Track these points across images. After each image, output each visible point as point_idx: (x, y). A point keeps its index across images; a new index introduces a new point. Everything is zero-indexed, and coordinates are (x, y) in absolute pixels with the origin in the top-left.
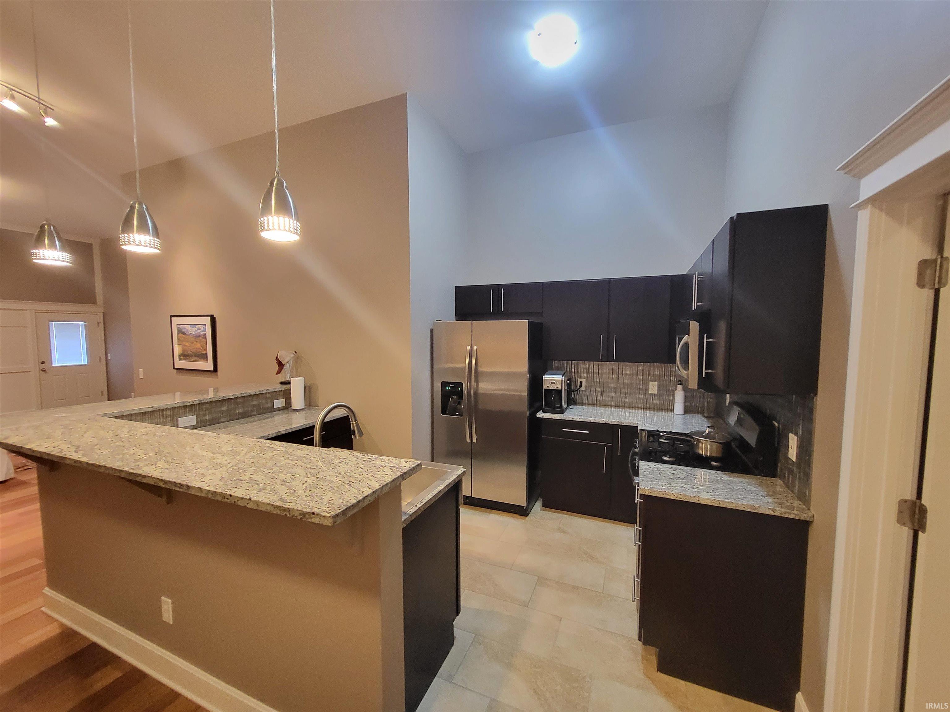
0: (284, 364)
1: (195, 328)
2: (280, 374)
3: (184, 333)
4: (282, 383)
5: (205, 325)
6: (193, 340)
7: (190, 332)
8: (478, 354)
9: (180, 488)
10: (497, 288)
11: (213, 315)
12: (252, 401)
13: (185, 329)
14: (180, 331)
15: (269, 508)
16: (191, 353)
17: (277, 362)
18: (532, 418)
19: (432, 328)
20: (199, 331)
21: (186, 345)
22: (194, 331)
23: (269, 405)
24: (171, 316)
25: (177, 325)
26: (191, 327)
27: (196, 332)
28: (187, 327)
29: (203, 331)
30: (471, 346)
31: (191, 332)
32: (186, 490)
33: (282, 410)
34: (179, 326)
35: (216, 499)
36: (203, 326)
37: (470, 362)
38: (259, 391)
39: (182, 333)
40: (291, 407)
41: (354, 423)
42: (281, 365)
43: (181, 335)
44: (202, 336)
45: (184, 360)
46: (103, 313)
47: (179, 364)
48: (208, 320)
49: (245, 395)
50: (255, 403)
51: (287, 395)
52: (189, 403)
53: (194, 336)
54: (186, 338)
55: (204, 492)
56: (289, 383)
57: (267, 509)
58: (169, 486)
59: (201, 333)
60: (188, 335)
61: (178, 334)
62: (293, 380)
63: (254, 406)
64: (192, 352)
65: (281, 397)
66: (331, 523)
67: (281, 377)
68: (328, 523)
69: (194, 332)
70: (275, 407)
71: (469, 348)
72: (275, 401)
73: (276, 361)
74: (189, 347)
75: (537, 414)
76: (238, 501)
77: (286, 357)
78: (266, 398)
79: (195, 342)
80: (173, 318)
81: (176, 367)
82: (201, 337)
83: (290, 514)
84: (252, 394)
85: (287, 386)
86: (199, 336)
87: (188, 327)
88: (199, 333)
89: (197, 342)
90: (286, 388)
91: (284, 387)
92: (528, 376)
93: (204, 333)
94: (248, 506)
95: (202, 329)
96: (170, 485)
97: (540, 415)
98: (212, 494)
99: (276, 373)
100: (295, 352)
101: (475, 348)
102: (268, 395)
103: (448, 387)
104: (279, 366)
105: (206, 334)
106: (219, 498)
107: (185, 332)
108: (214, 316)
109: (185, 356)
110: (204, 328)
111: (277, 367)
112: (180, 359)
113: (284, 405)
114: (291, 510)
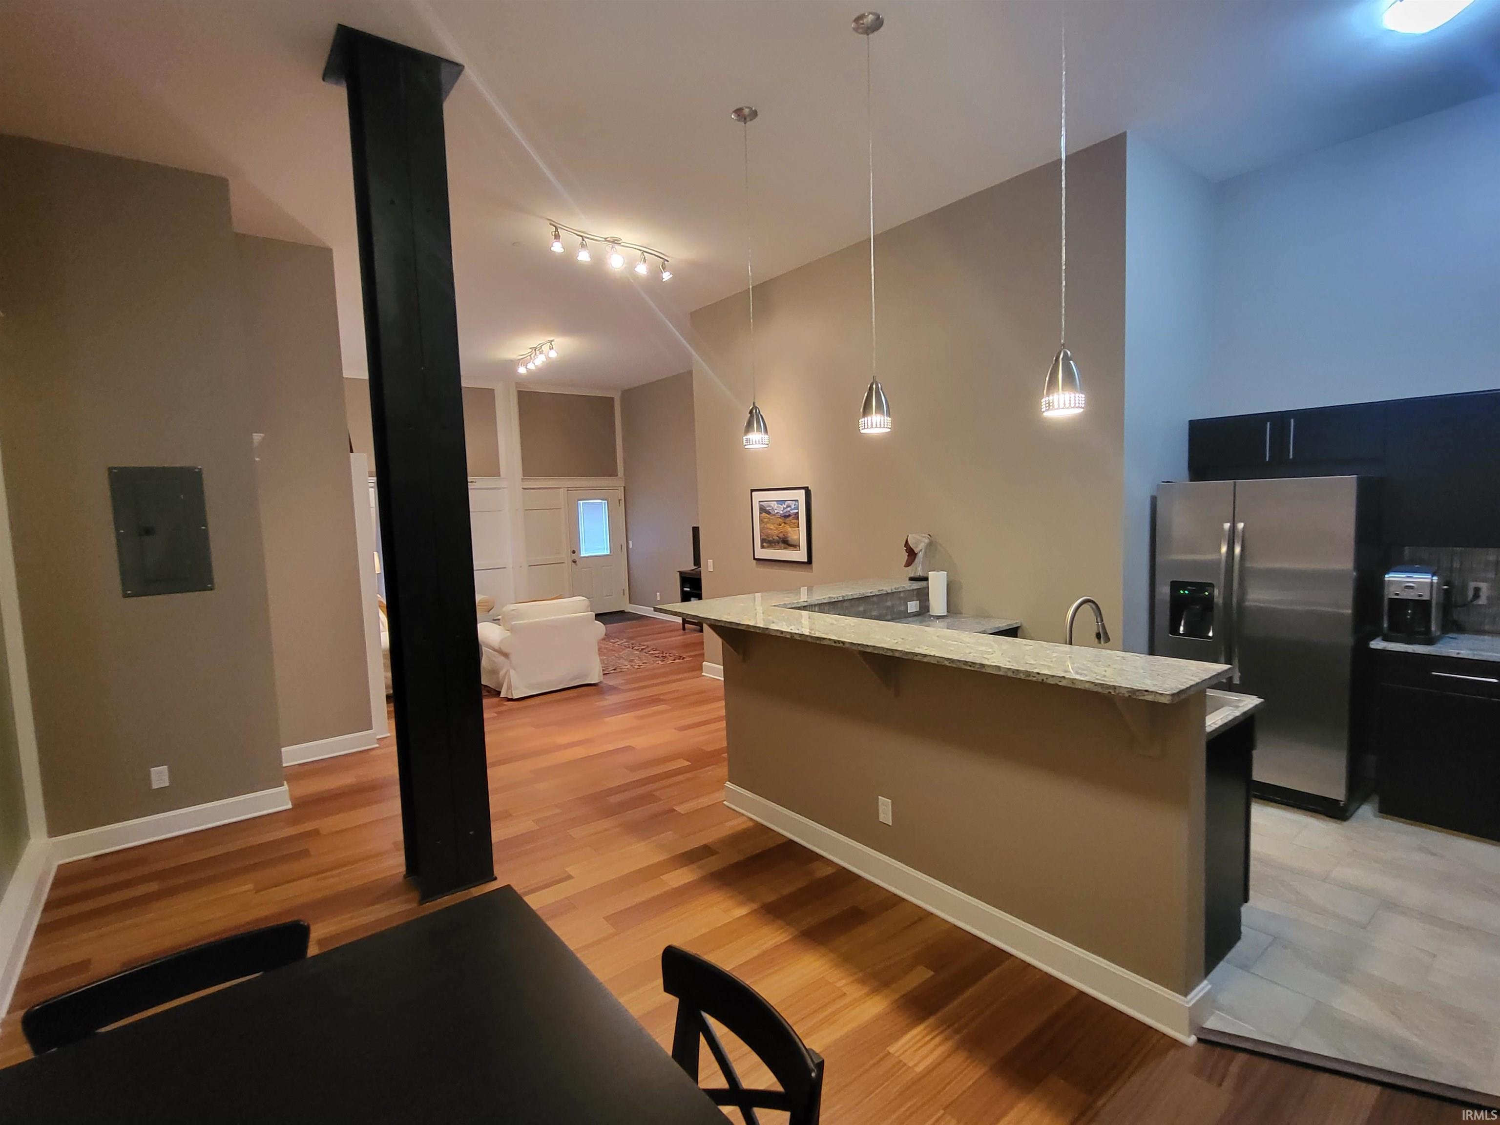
0: (916, 552)
1: (783, 505)
2: (909, 568)
3: (768, 513)
4: (912, 579)
5: (798, 500)
6: (780, 522)
7: (776, 511)
8: (1247, 536)
9: (970, 666)
10: (1280, 419)
11: (808, 487)
12: (887, 601)
13: (770, 506)
14: (762, 510)
15: (1087, 686)
16: (777, 538)
17: (906, 550)
18: (1361, 651)
19: (1154, 494)
20: (789, 509)
21: (771, 528)
22: (782, 509)
23: (903, 608)
24: (752, 491)
25: (760, 502)
26: (778, 504)
27: (785, 511)
28: (772, 504)
29: (795, 509)
30: (1232, 522)
31: (778, 511)
32: (978, 668)
33: (915, 616)
34: (761, 503)
35: (1018, 677)
36: (794, 502)
37: (1231, 549)
38: (895, 589)
39: (766, 513)
40: (929, 611)
41: (1100, 624)
42: (912, 554)
43: (764, 515)
44: (793, 516)
45: (768, 548)
46: (624, 487)
47: (761, 553)
48: (801, 495)
49: (882, 592)
50: (889, 604)
51: (923, 596)
52: (834, 598)
53: (782, 515)
54: (772, 519)
55: (1002, 670)
56: (926, 579)
57: (1085, 687)
58: (956, 665)
59: (792, 512)
60: (774, 515)
61: (760, 513)
62: (931, 575)
63: (888, 607)
64: (778, 536)
65: (915, 598)
66: (1170, 700)
67: (911, 572)
68: (1165, 700)
69: (783, 511)
70: (908, 612)
71: (1227, 526)
72: (908, 603)
73: (905, 548)
74: (775, 530)
75: (1372, 642)
76: (1047, 679)
77: (920, 545)
78: (900, 599)
79: (783, 524)
80: (753, 493)
81: (756, 557)
82: (791, 518)
83: (1115, 692)
84: (889, 592)
85: (924, 584)
86: (789, 516)
87: (774, 505)
88: (789, 511)
89: (785, 523)
90: (921, 585)
91: (916, 585)
92: (1355, 574)
93: (796, 511)
94: (1060, 684)
95: (793, 507)
96: (958, 664)
97: (1377, 644)
98: (1013, 672)
99: (904, 563)
100: (929, 535)
101: (1241, 526)
102: (902, 595)
103: (1184, 591)
104: (908, 556)
105: (798, 513)
106: (1023, 677)
107: (771, 511)
108: (810, 488)
109: (768, 542)
110: (795, 505)
111: (905, 556)
112: (762, 547)
113: (918, 610)
114: (1117, 687)
